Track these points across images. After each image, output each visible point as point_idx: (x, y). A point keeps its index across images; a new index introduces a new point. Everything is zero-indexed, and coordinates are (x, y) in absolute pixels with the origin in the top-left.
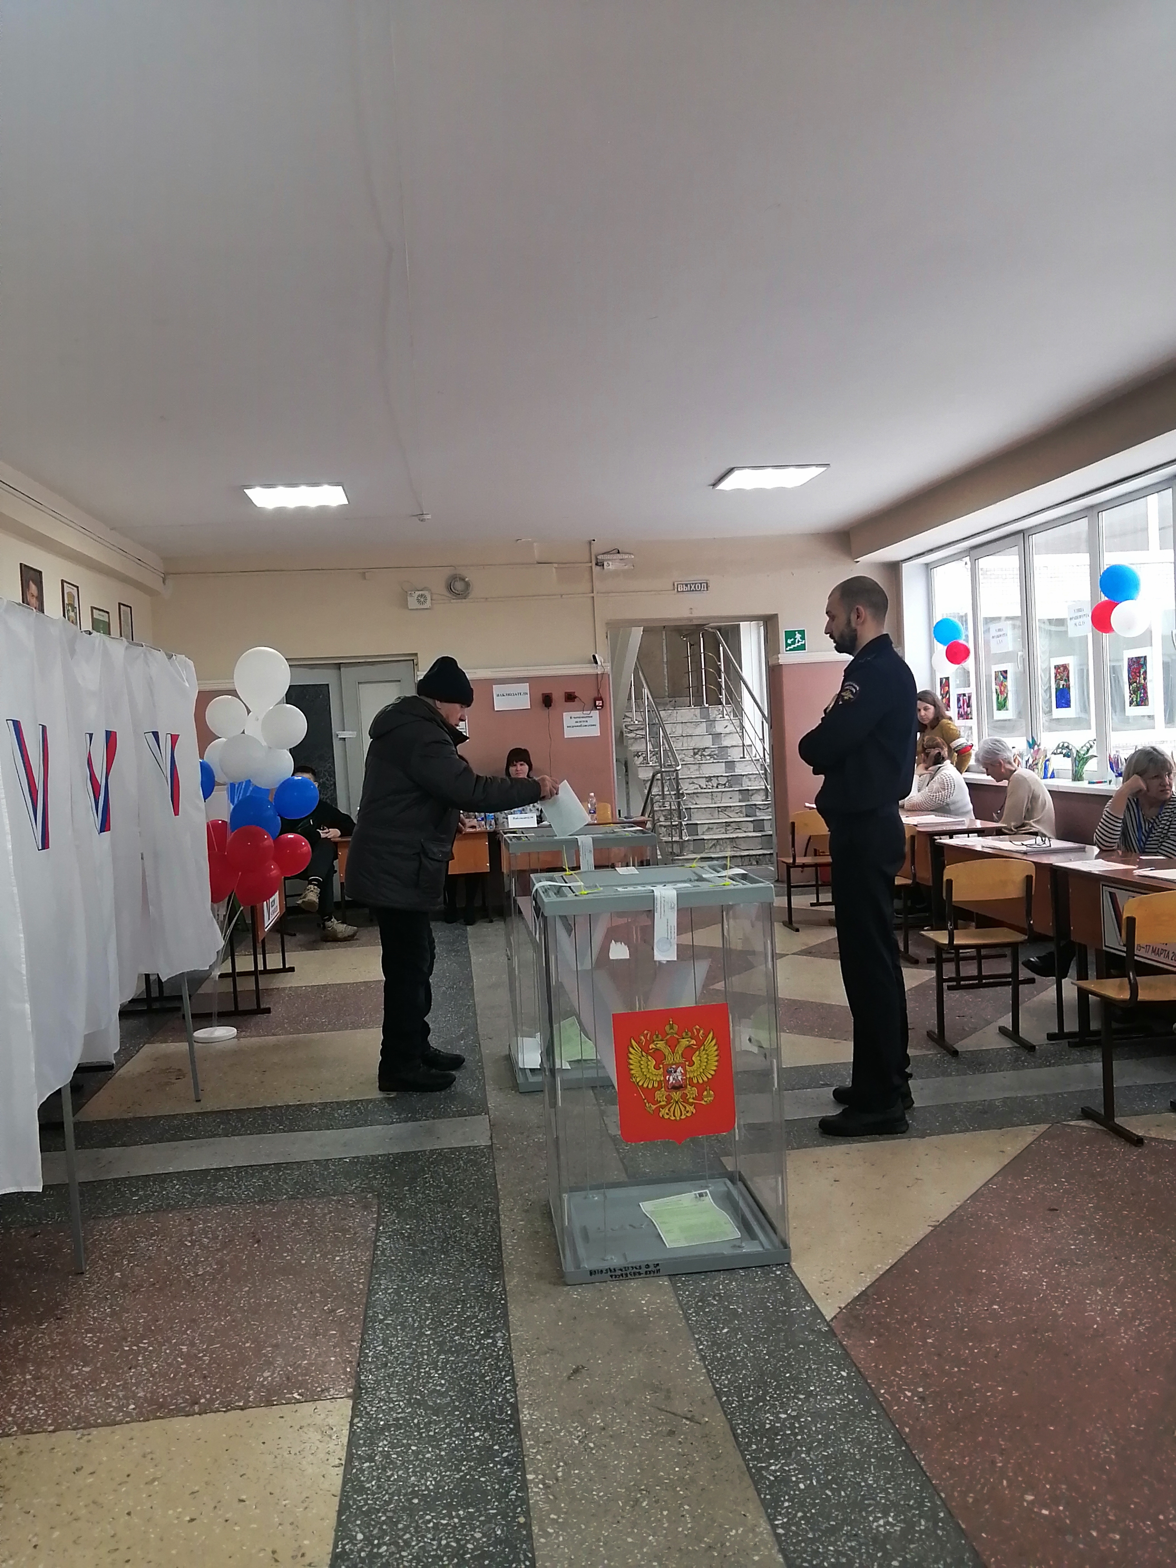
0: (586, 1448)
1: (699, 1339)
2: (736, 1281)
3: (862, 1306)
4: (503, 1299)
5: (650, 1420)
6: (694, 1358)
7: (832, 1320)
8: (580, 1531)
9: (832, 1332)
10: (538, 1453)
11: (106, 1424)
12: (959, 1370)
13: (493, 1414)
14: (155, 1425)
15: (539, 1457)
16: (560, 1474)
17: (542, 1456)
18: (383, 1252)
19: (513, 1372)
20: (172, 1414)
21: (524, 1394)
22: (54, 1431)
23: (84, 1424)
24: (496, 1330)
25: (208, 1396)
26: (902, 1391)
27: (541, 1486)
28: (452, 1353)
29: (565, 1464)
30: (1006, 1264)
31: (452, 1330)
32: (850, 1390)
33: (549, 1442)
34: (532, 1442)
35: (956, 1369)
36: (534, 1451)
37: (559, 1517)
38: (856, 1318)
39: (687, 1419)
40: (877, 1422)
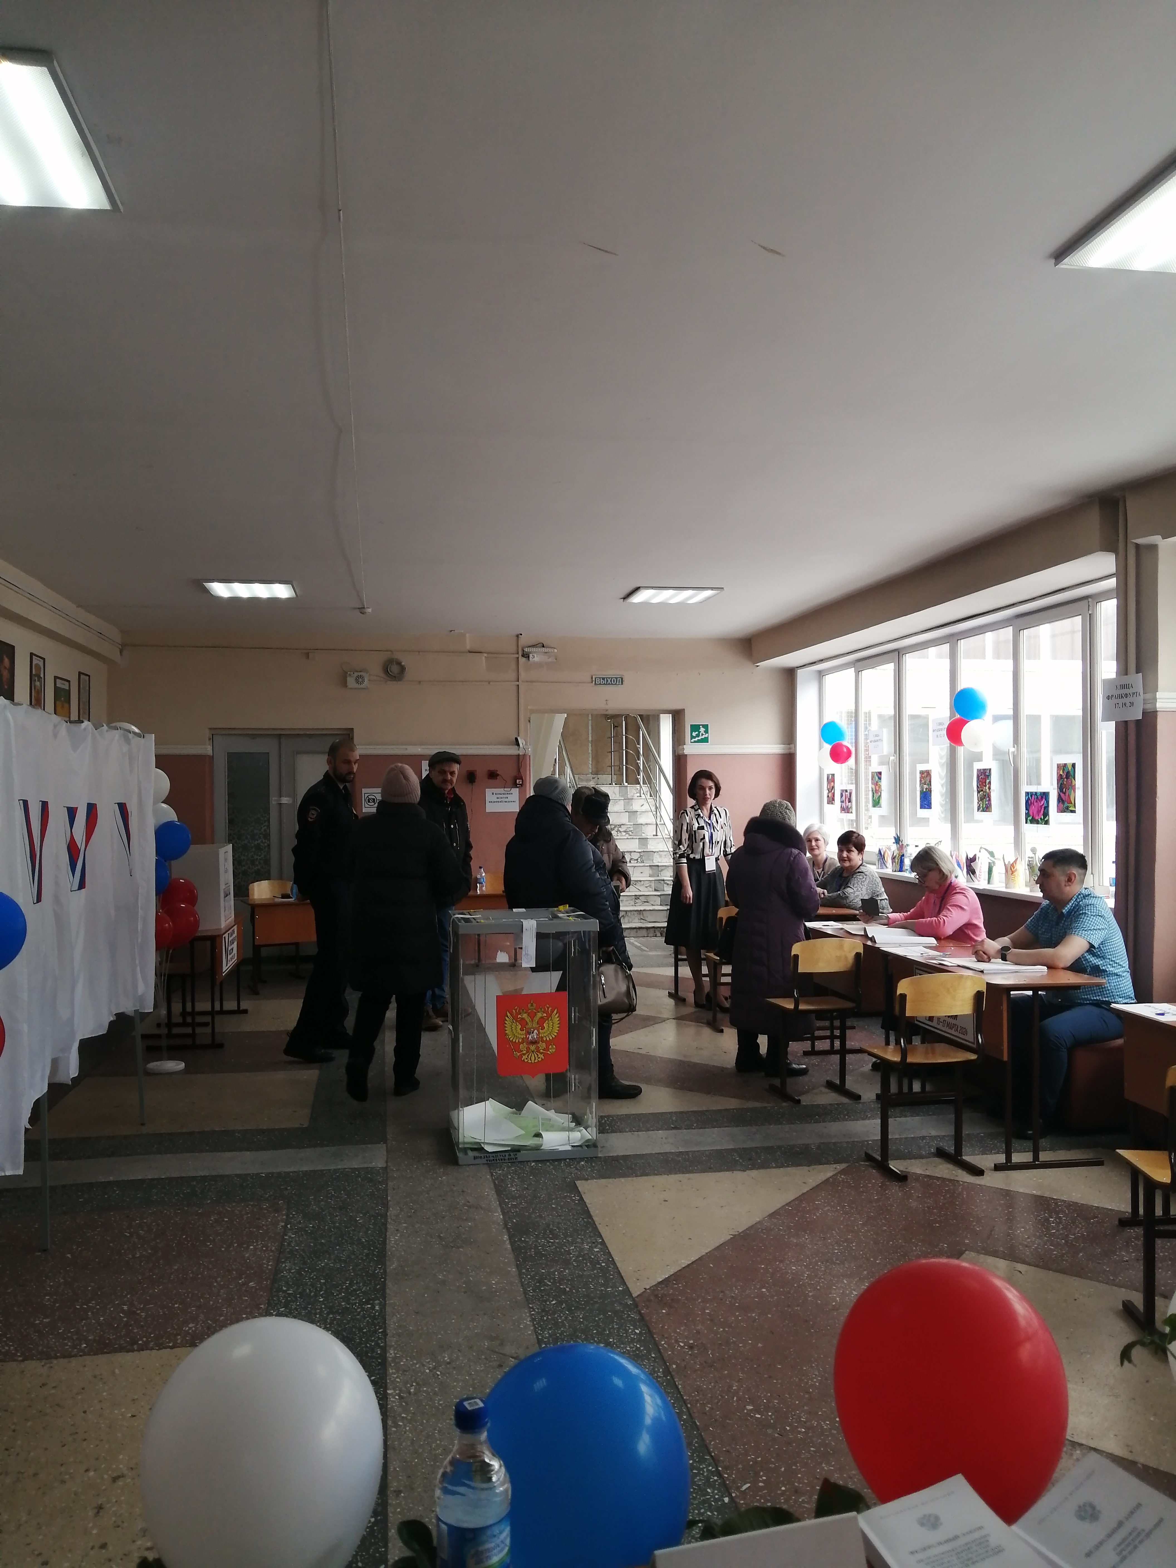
0: (435, 1376)
1: (532, 1308)
2: (569, 1269)
3: (662, 1288)
4: (382, 1278)
5: (486, 1359)
6: (526, 1320)
7: (637, 1297)
8: (422, 1424)
9: (636, 1305)
10: (397, 1377)
11: (64, 1357)
12: (724, 1330)
13: (367, 1352)
14: (102, 1359)
15: (398, 1380)
16: (412, 1390)
17: (400, 1379)
18: (289, 1244)
19: (385, 1326)
20: (116, 1351)
21: (392, 1340)
22: (23, 1361)
23: (47, 1356)
24: (374, 1299)
25: (145, 1339)
26: (677, 1341)
27: (397, 1397)
28: (339, 1314)
29: (417, 1384)
30: (781, 1261)
31: (341, 1298)
32: (639, 1341)
33: (407, 1371)
34: (394, 1371)
35: (721, 1329)
36: (395, 1376)
37: (408, 1415)
38: (656, 1296)
39: (512, 1357)
40: (655, 1361)
